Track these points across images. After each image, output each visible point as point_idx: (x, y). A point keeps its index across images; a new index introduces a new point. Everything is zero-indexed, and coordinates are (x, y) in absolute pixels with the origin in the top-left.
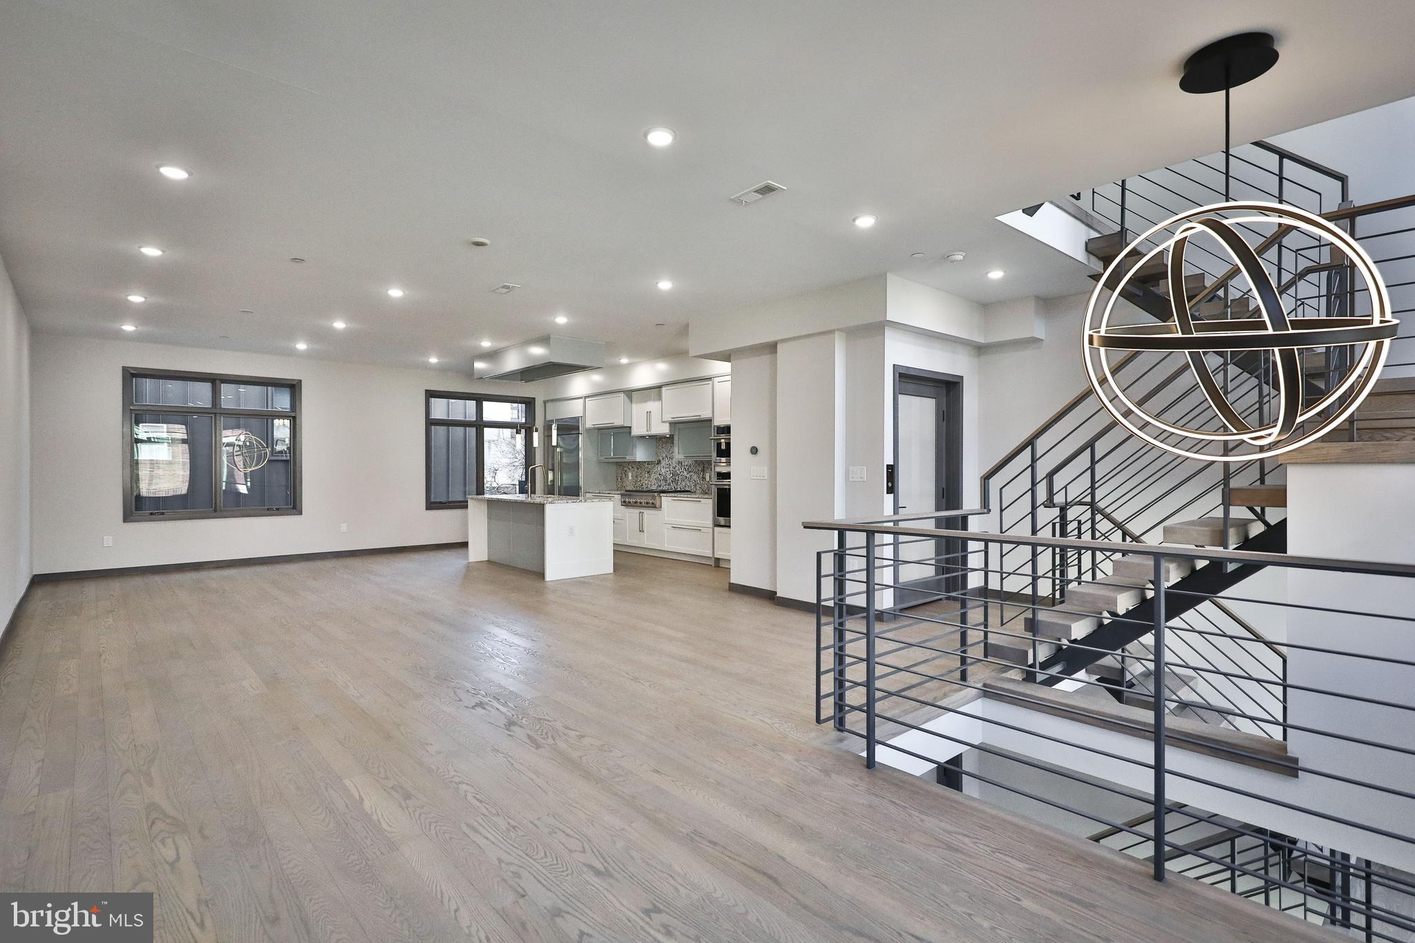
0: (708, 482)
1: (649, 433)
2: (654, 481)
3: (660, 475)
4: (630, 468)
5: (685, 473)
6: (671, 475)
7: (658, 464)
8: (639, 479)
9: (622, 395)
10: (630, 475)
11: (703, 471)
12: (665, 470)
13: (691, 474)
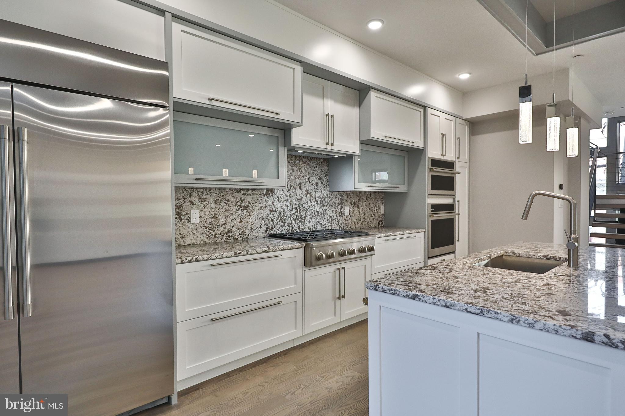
0: (347, 217)
1: (329, 147)
2: (258, 222)
3: (271, 211)
4: (196, 201)
5: (317, 208)
6: (294, 211)
7: (267, 194)
8: (222, 221)
9: (298, 68)
10: (195, 215)
11: (341, 204)
12: (281, 203)
13: (325, 208)
